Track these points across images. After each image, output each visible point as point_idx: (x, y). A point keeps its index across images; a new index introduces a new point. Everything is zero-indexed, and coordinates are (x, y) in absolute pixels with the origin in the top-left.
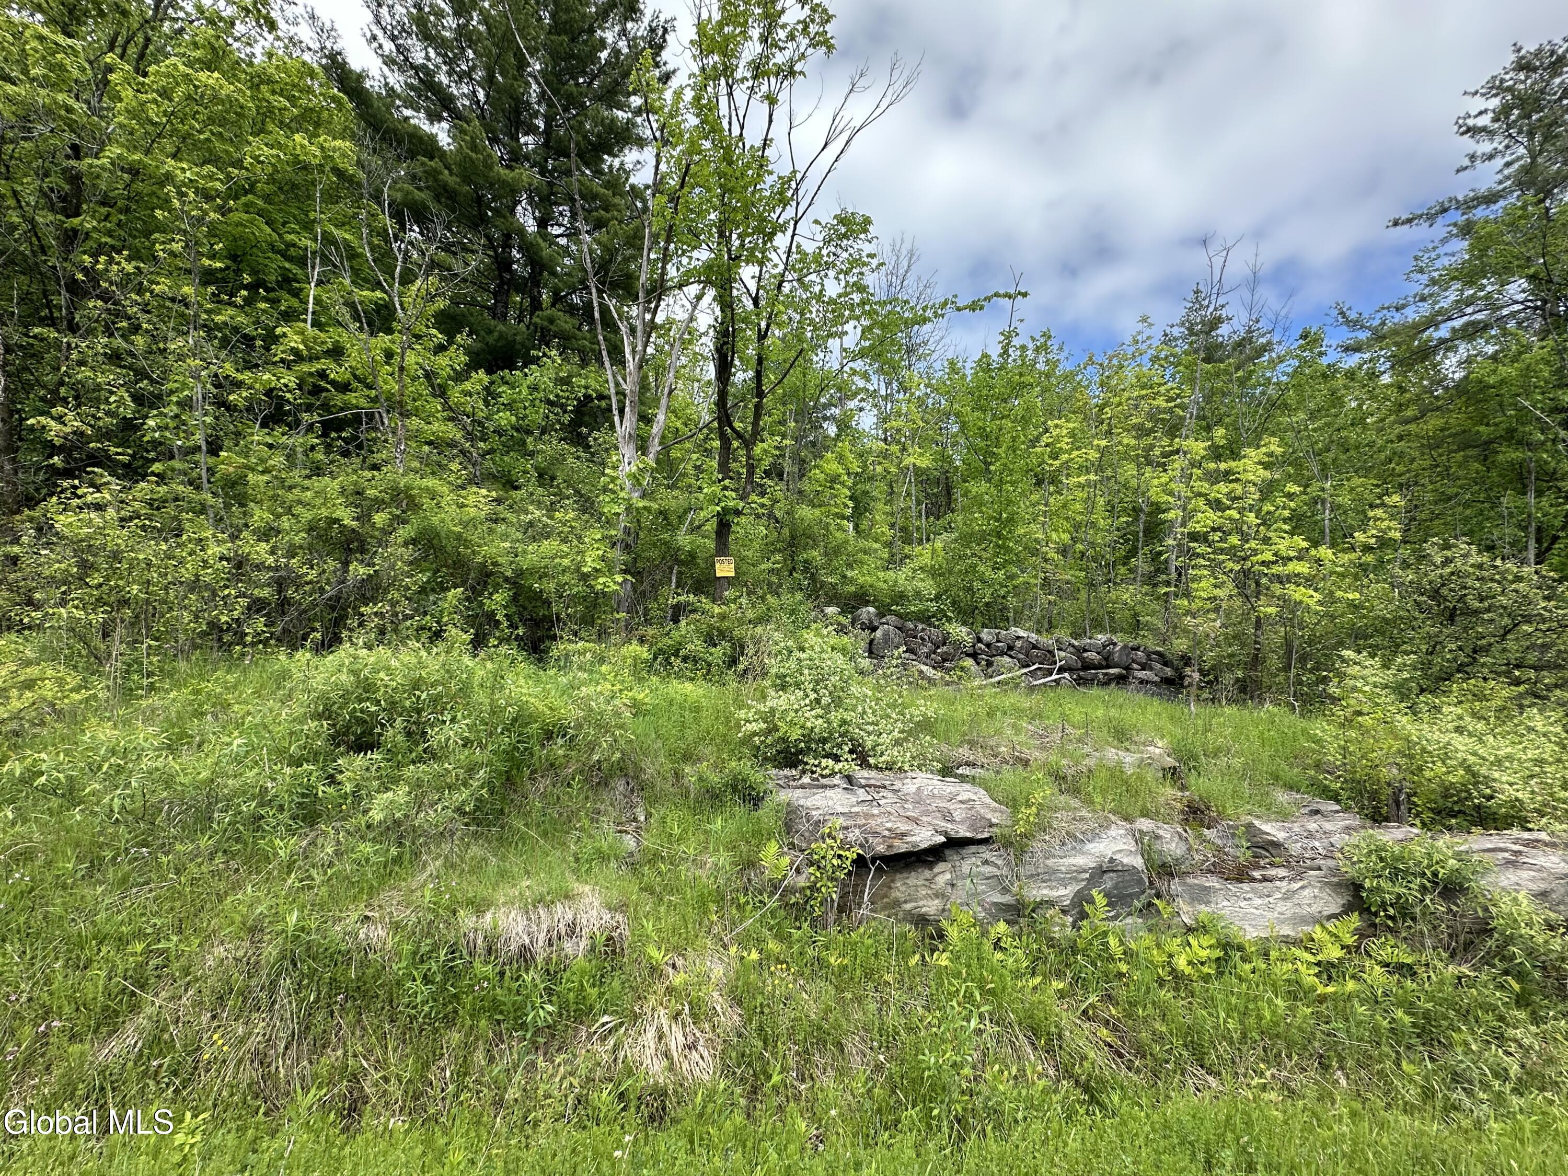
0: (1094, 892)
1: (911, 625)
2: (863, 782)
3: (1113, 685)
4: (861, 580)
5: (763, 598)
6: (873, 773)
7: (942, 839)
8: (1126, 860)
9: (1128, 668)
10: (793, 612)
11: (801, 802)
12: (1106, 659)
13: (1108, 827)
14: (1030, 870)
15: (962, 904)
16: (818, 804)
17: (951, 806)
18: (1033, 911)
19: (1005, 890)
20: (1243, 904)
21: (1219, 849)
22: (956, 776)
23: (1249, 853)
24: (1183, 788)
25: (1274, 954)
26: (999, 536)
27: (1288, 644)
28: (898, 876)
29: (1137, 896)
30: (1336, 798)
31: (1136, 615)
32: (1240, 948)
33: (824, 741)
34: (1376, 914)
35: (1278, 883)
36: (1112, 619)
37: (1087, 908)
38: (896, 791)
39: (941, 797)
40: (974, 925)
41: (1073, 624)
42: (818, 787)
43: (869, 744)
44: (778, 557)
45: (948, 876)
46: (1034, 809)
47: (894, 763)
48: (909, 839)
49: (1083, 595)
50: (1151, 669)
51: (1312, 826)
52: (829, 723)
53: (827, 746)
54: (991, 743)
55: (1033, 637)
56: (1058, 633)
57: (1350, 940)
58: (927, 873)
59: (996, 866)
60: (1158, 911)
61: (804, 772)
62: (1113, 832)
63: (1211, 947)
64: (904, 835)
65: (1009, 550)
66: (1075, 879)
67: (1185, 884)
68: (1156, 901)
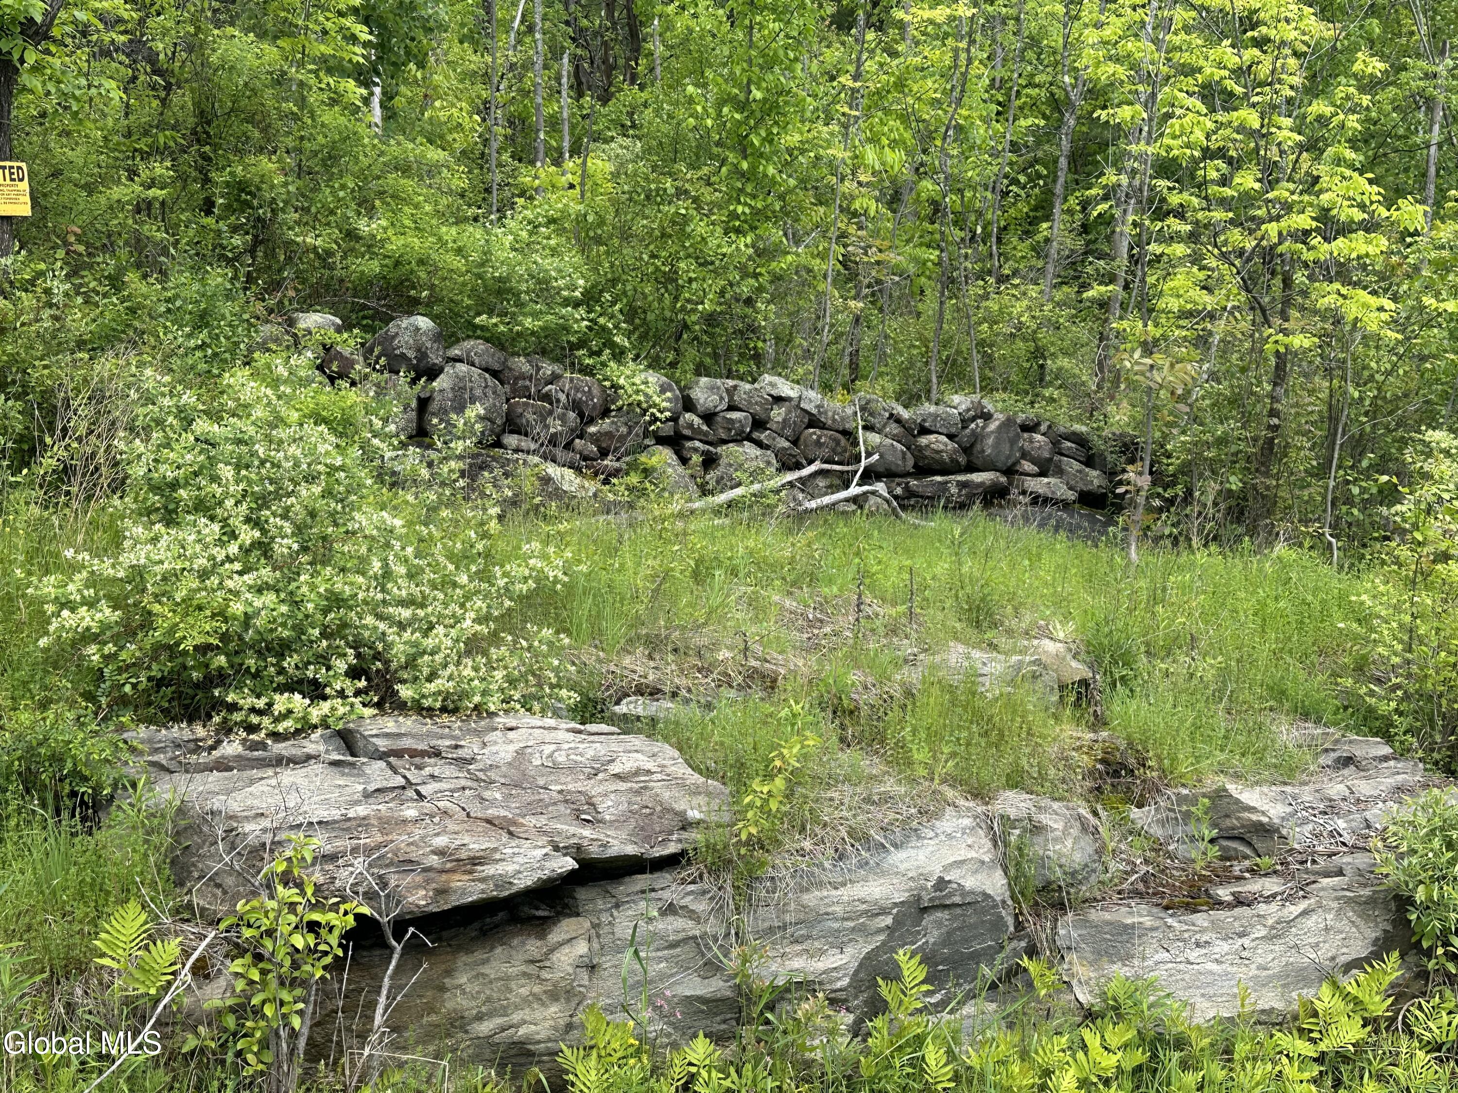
0: (901, 956)
1: (521, 364)
2: (382, 744)
3: (977, 506)
4: (396, 244)
5: (116, 282)
6: (408, 723)
7: (569, 864)
8: (970, 883)
9: (1010, 471)
10: (202, 320)
11: (216, 803)
12: (967, 450)
13: (937, 815)
14: (768, 917)
15: (610, 1010)
16: (261, 805)
17: (594, 788)
18: (771, 1007)
19: (712, 968)
20: (1194, 955)
21: (1158, 847)
22: (612, 720)
23: (1214, 851)
24: (1099, 722)
25: (1241, 1049)
26: (743, 148)
27: (1332, 416)
28: (463, 959)
29: (988, 955)
30: (1385, 733)
31: (1038, 353)
32: (1180, 1043)
33: (283, 648)
34: (1429, 953)
35: (1262, 908)
36: (988, 361)
37: (885, 989)
38: (464, 762)
39: (572, 769)
40: (637, 1053)
41: (904, 371)
42: (263, 763)
43: (399, 650)
44: (161, 169)
45: (582, 948)
46: (779, 783)
47: (465, 695)
48: (489, 870)
49: (929, 306)
50: (1060, 472)
51: (1336, 789)
52: (296, 604)
53: (289, 663)
54: (699, 640)
55: (812, 399)
56: (865, 390)
57: (1379, 1006)
58: (533, 947)
59: (692, 915)
60: (1030, 985)
61: (226, 729)
62: (949, 823)
63: (1125, 1046)
64: (476, 861)
65: (766, 186)
66: (861, 930)
67: (1085, 923)
68: (1025, 962)
